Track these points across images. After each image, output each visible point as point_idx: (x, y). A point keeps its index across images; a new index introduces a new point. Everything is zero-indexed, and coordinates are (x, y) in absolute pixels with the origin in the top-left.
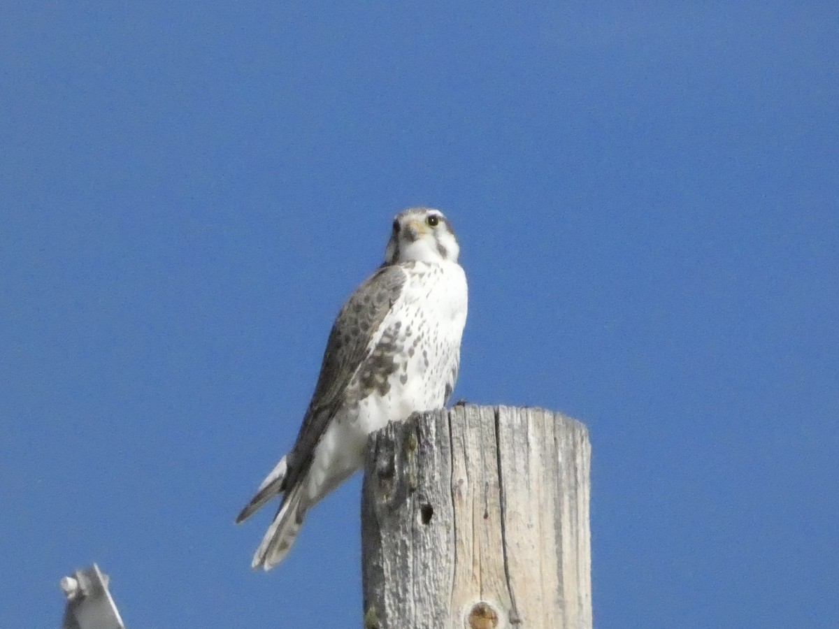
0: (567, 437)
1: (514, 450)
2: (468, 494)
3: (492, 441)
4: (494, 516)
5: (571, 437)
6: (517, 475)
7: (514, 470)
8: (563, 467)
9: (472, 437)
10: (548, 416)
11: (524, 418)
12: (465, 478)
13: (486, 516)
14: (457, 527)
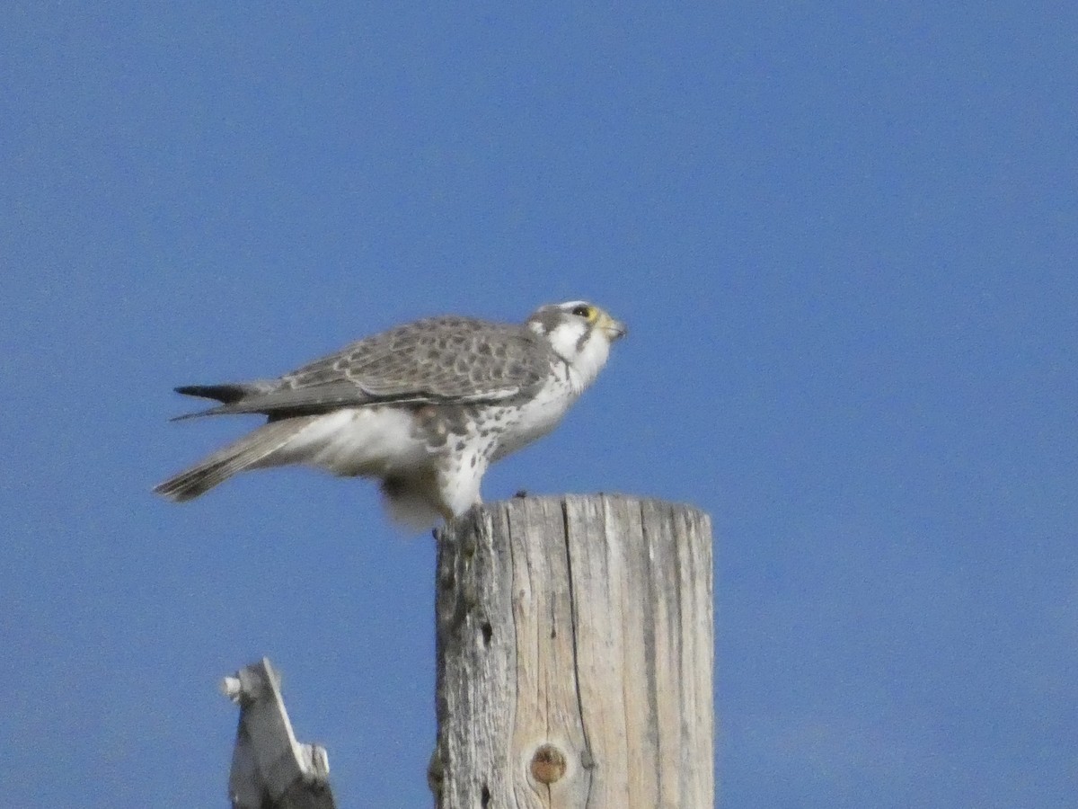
0: (663, 527)
1: (587, 551)
2: (531, 609)
3: (558, 540)
4: (564, 633)
5: (667, 526)
6: (592, 580)
7: (588, 576)
8: (657, 564)
9: (535, 537)
10: (632, 504)
11: (600, 510)
12: (527, 589)
13: (553, 635)
14: (520, 650)
